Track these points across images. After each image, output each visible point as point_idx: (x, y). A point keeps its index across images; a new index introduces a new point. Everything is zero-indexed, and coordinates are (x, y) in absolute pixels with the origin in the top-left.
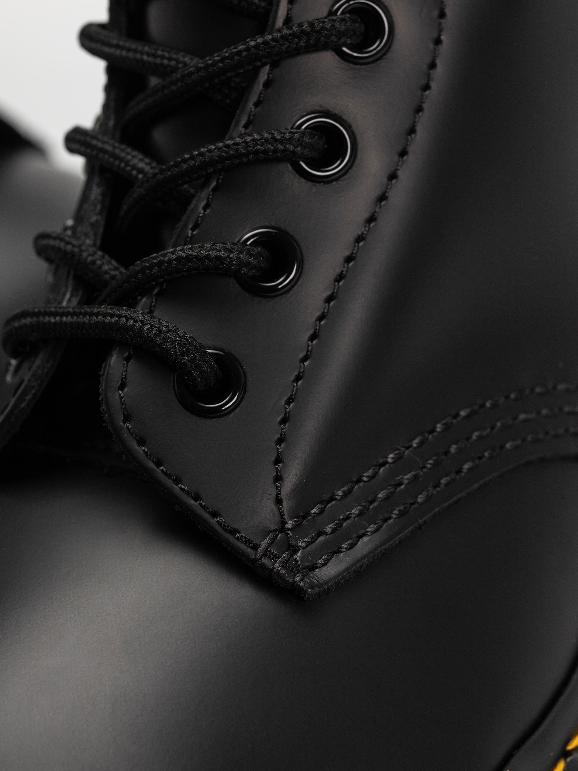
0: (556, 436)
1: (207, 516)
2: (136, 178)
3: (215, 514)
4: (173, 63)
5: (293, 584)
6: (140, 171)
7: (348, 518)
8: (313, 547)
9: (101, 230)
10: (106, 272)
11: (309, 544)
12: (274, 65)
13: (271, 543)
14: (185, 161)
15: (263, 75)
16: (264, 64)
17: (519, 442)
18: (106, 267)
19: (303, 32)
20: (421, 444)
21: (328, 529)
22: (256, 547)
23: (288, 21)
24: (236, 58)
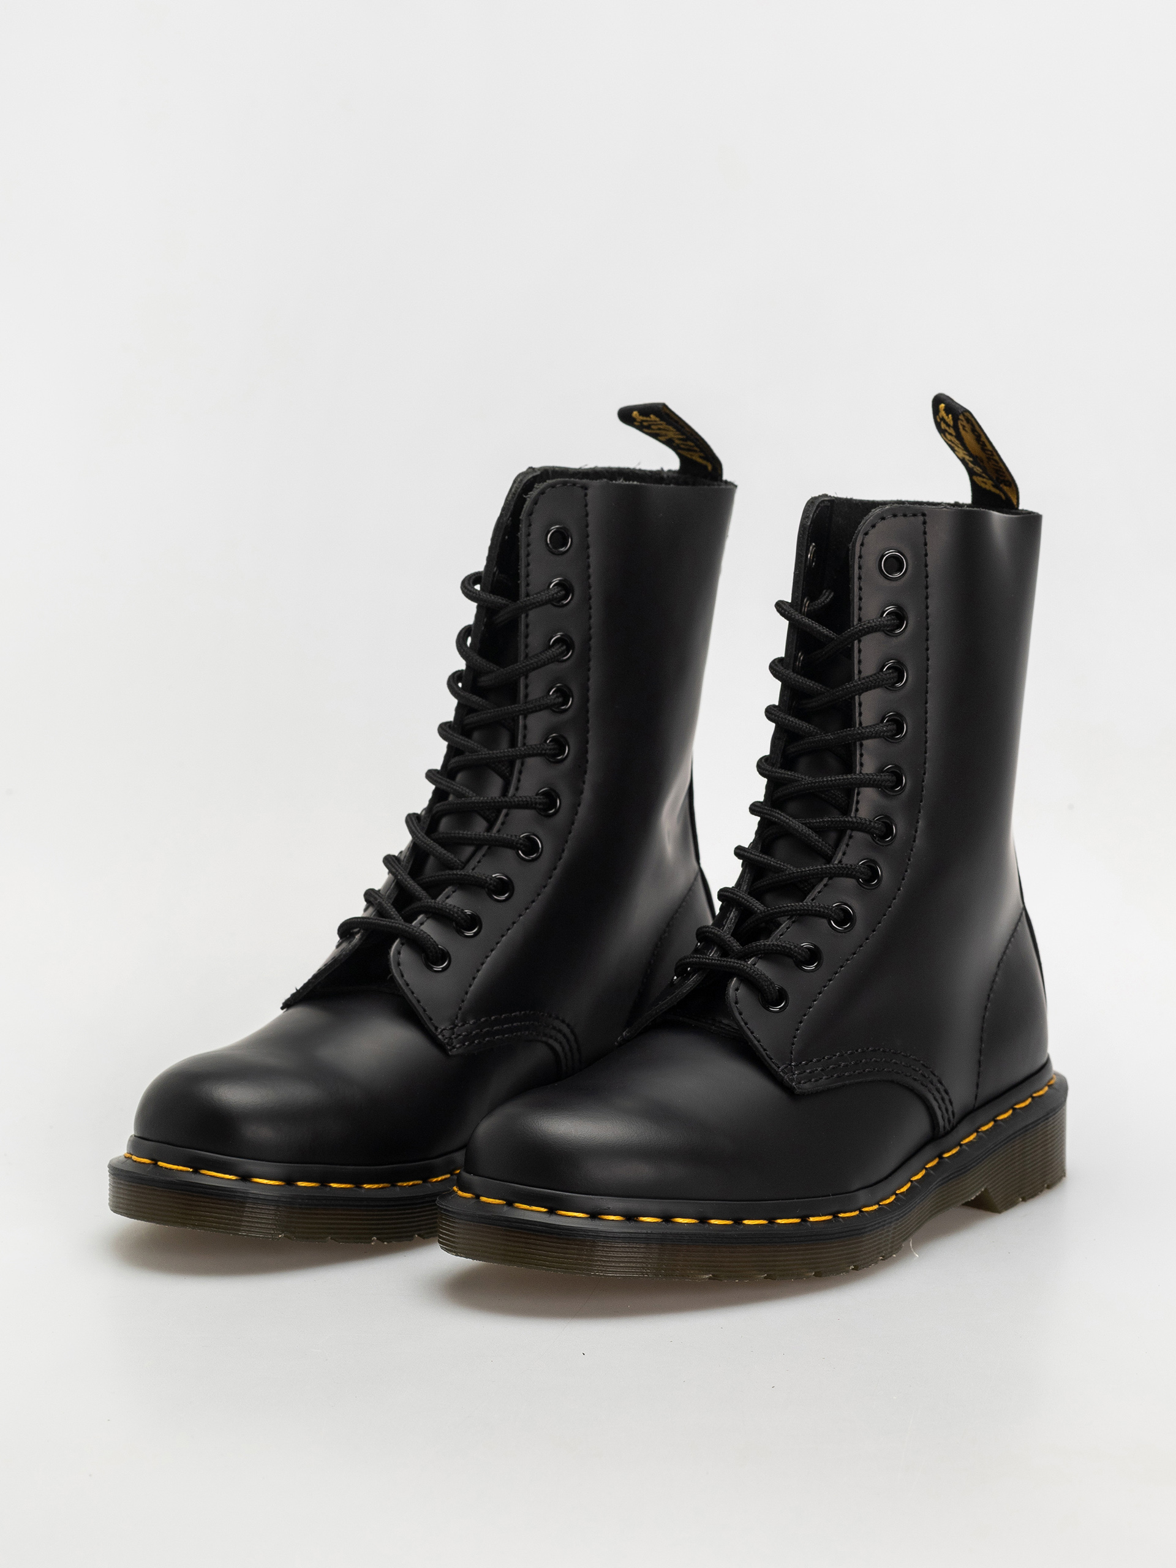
0: (906, 1076)
1: (762, 1050)
2: (756, 911)
3: (765, 1050)
4: (785, 868)
5: (791, 1086)
6: (758, 909)
7: (817, 1070)
8: (801, 1075)
9: (732, 931)
10: (735, 946)
11: (799, 1074)
12: (830, 878)
13: (786, 1068)
14: (784, 907)
15: (825, 881)
16: (826, 877)
17: (891, 1070)
18: (735, 944)
19: (847, 867)
20: (851, 1054)
21: (808, 1071)
22: (779, 1067)
23: (840, 862)
24: (816, 871)
